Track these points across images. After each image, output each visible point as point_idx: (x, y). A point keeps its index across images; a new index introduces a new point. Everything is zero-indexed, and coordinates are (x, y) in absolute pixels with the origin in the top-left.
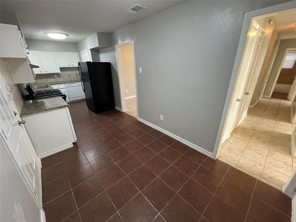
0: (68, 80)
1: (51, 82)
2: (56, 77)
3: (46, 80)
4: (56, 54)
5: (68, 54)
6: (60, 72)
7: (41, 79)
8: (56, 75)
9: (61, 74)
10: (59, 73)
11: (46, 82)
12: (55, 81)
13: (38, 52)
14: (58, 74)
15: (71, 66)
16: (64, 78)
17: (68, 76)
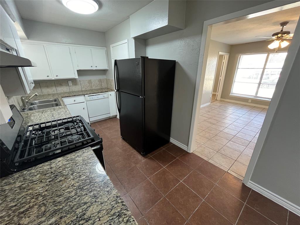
0: (87, 89)
1: (63, 92)
2: (72, 85)
3: (55, 88)
4: (73, 48)
5: (91, 50)
6: (77, 77)
7: (48, 87)
8: (71, 82)
9: (78, 80)
10: (76, 79)
11: (55, 92)
12: (68, 91)
13: (45, 44)
14: (73, 81)
15: (94, 68)
16: (82, 86)
17: (89, 83)
